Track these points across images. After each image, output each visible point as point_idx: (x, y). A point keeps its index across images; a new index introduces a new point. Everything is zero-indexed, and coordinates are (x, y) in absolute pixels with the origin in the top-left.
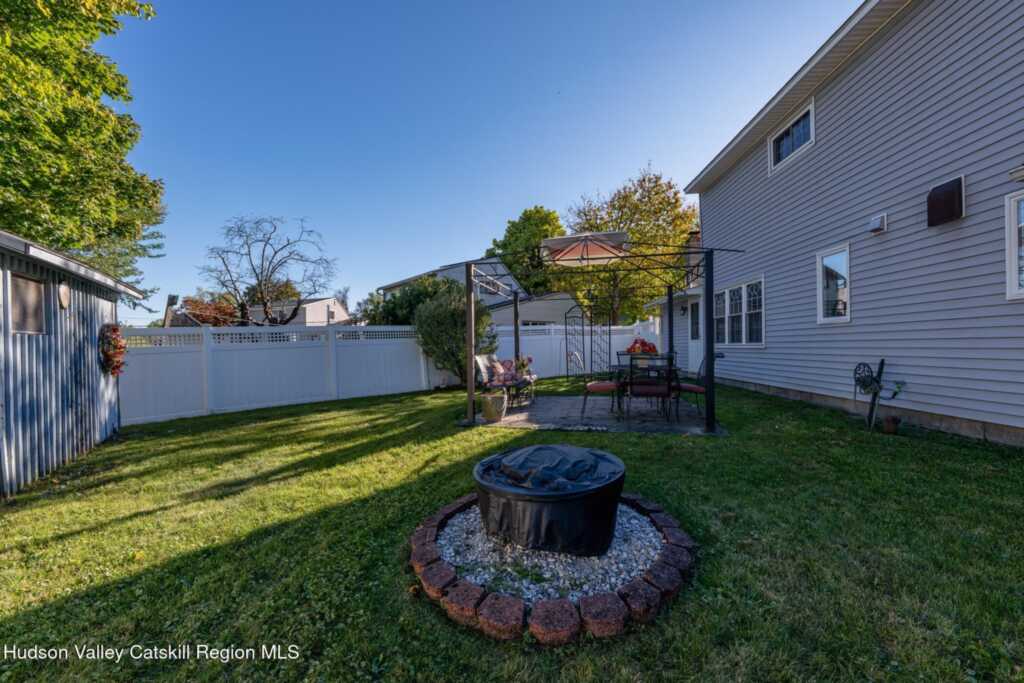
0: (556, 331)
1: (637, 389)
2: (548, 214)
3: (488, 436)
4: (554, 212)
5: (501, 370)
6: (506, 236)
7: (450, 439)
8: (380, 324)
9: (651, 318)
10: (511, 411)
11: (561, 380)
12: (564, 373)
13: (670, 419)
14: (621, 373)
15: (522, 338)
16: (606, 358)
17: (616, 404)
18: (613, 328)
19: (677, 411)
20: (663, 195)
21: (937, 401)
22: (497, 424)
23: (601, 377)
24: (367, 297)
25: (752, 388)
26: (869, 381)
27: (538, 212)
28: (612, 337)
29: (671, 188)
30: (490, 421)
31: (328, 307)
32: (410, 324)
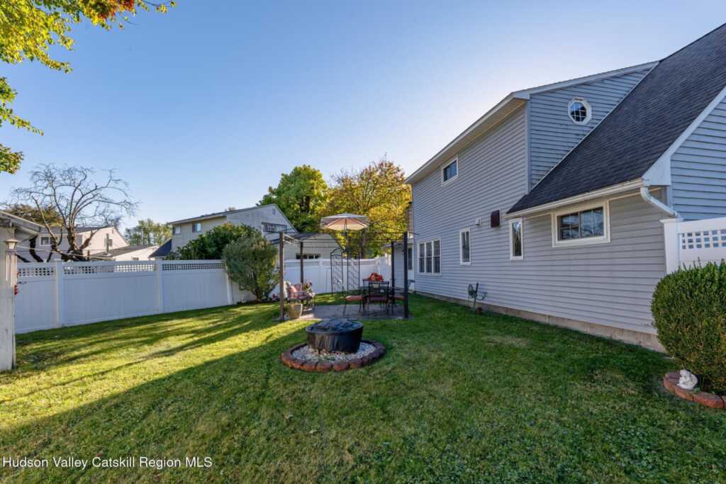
0: (324, 263)
1: (372, 299)
2: (314, 172)
3: (295, 325)
4: (319, 171)
5: (295, 290)
6: (279, 186)
7: (274, 327)
8: (194, 259)
9: (386, 255)
10: (304, 313)
11: (327, 296)
12: (329, 291)
13: (388, 314)
14: (365, 290)
15: (304, 267)
16: (357, 281)
17: (362, 308)
18: (361, 260)
19: (392, 310)
20: (394, 175)
21: (515, 303)
22: (297, 320)
23: (354, 293)
24: (138, 224)
25: (436, 298)
26: (473, 293)
27: (305, 169)
28: (361, 266)
29: (399, 171)
30: (293, 318)
31: (108, 235)
32: (219, 258)
